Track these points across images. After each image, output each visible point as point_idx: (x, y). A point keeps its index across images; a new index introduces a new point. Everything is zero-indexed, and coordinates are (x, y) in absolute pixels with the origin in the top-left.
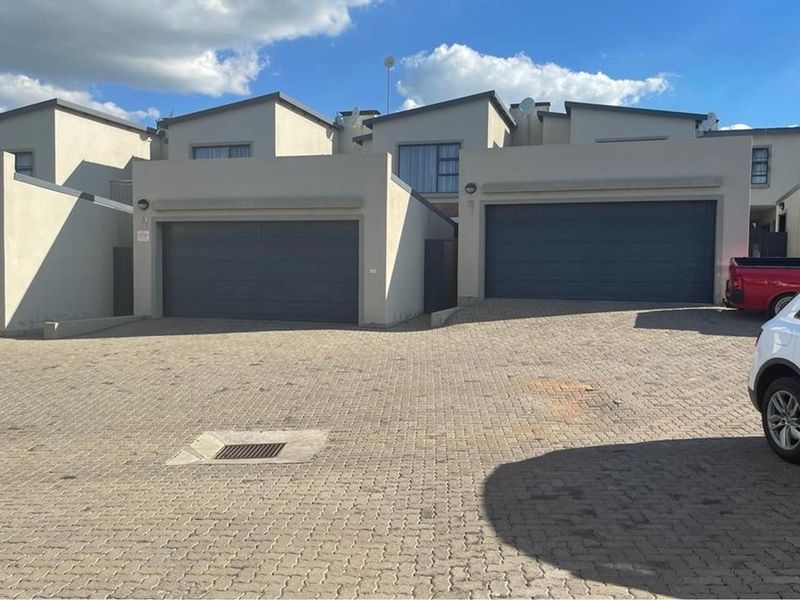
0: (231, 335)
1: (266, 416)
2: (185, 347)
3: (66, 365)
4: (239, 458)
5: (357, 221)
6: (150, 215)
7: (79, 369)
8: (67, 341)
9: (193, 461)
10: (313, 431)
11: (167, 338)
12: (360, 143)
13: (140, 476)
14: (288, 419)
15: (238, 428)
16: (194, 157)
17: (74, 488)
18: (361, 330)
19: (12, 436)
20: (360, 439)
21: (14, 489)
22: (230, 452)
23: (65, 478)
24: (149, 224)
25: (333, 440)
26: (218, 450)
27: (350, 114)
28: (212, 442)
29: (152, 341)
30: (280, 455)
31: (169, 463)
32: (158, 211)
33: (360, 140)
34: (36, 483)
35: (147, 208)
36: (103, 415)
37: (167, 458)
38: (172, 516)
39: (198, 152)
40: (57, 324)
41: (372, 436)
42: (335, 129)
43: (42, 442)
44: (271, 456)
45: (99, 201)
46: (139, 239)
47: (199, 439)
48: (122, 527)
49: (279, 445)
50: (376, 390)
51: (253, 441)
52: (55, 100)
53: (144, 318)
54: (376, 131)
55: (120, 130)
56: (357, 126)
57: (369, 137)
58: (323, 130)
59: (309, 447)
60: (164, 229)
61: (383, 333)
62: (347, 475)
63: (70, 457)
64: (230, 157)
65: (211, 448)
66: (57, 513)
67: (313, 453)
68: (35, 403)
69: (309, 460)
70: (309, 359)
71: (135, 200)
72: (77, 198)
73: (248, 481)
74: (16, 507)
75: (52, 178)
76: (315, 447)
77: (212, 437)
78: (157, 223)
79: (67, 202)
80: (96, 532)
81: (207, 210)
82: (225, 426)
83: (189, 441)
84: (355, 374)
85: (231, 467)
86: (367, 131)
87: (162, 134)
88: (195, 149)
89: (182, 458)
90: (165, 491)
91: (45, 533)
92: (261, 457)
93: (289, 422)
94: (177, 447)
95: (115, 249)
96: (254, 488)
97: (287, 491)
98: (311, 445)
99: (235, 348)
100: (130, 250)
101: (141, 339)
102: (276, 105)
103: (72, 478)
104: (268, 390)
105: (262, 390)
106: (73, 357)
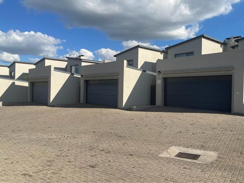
0: (185, 114)
1: (194, 143)
2: (169, 116)
3: (136, 119)
4: (183, 158)
5: (231, 75)
6: (161, 76)
7: (139, 120)
8: (137, 112)
9: (168, 156)
10: (211, 152)
11: (165, 113)
12: (233, 48)
13: (150, 159)
14: (202, 146)
15: (184, 147)
16: (176, 57)
17: (132, 159)
18: (232, 115)
19: (119, 139)
20: (231, 159)
21: (117, 156)
22: (180, 155)
23: (130, 155)
24: (161, 78)
25: (220, 157)
26: (177, 154)
27: (229, 38)
28: (175, 150)
29: (160, 114)
30: (198, 159)
31: (160, 155)
32: (163, 74)
33: (233, 47)
34: (122, 155)
35: (160, 74)
36: (143, 136)
37: (160, 153)
38: (158, 176)
39: (177, 56)
40: (135, 107)
41: (236, 158)
42: (224, 44)
43: (126, 142)
44: (195, 159)
45: (147, 72)
46: (158, 83)
47: (171, 148)
48: (142, 176)
49: (198, 155)
50: (238, 139)
51: (188, 152)
52: (139, 45)
53: (159, 106)
54: (240, 43)
55: (155, 52)
56: (233, 42)
57: (237, 46)
58: (219, 45)
59: (209, 159)
60: (165, 80)
61: (242, 117)
62: (225, 174)
63: (133, 148)
64: (187, 56)
65: (174, 153)
66: (125, 167)
67: (211, 161)
68: (127, 130)
69: (209, 164)
70: (211, 124)
71: (157, 72)
72: (142, 72)
73: (185, 168)
74: (116, 162)
75: (137, 67)
76: (212, 159)
77: (175, 149)
78: (163, 78)
79: (139, 73)
80: (134, 176)
81: (177, 73)
82: (179, 145)
83: (167, 149)
84: (229, 132)
85: (180, 161)
86: (236, 43)
87: (167, 52)
88: (176, 55)
89: (164, 155)
90: (157, 166)
91: (121, 173)
92: (191, 159)
93: (202, 147)
94: (163, 150)
95: (151, 86)
96: (188, 172)
97: (200, 175)
98: (211, 157)
99: (185, 118)
100: (155, 86)
101: (157, 113)
102: (202, 39)
103: (132, 155)
104: (196, 134)
105: (193, 134)
106: (138, 117)
